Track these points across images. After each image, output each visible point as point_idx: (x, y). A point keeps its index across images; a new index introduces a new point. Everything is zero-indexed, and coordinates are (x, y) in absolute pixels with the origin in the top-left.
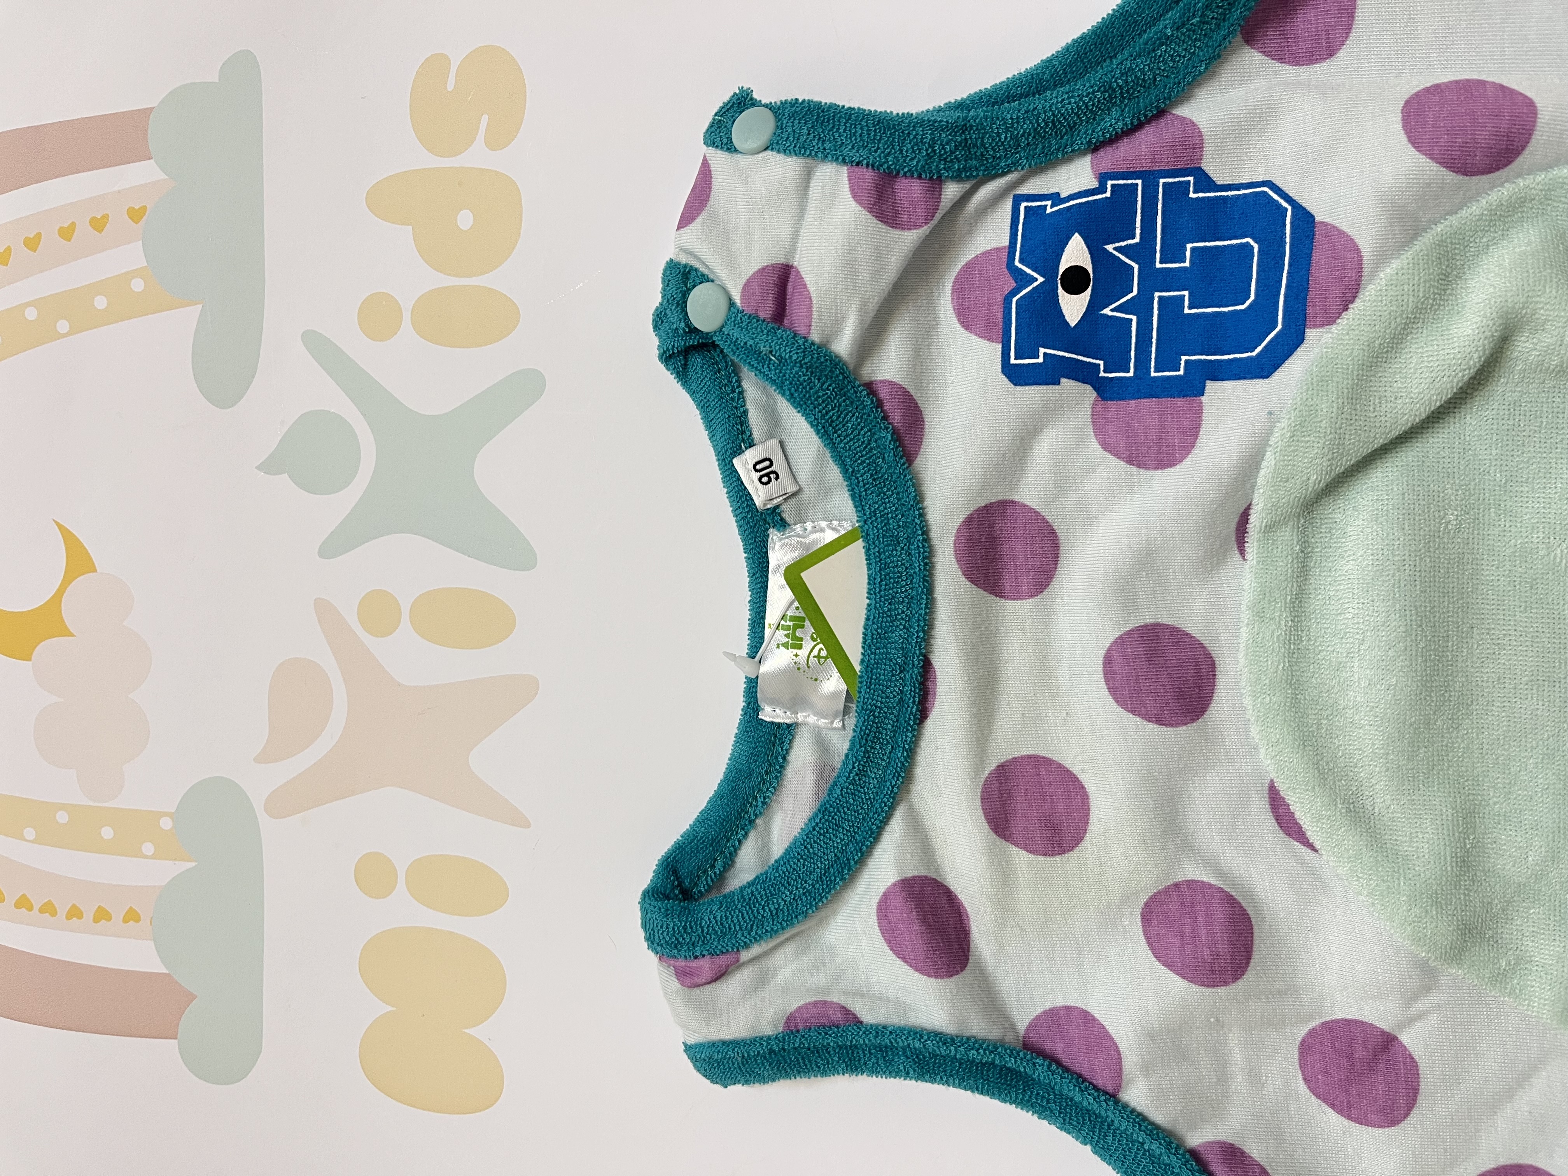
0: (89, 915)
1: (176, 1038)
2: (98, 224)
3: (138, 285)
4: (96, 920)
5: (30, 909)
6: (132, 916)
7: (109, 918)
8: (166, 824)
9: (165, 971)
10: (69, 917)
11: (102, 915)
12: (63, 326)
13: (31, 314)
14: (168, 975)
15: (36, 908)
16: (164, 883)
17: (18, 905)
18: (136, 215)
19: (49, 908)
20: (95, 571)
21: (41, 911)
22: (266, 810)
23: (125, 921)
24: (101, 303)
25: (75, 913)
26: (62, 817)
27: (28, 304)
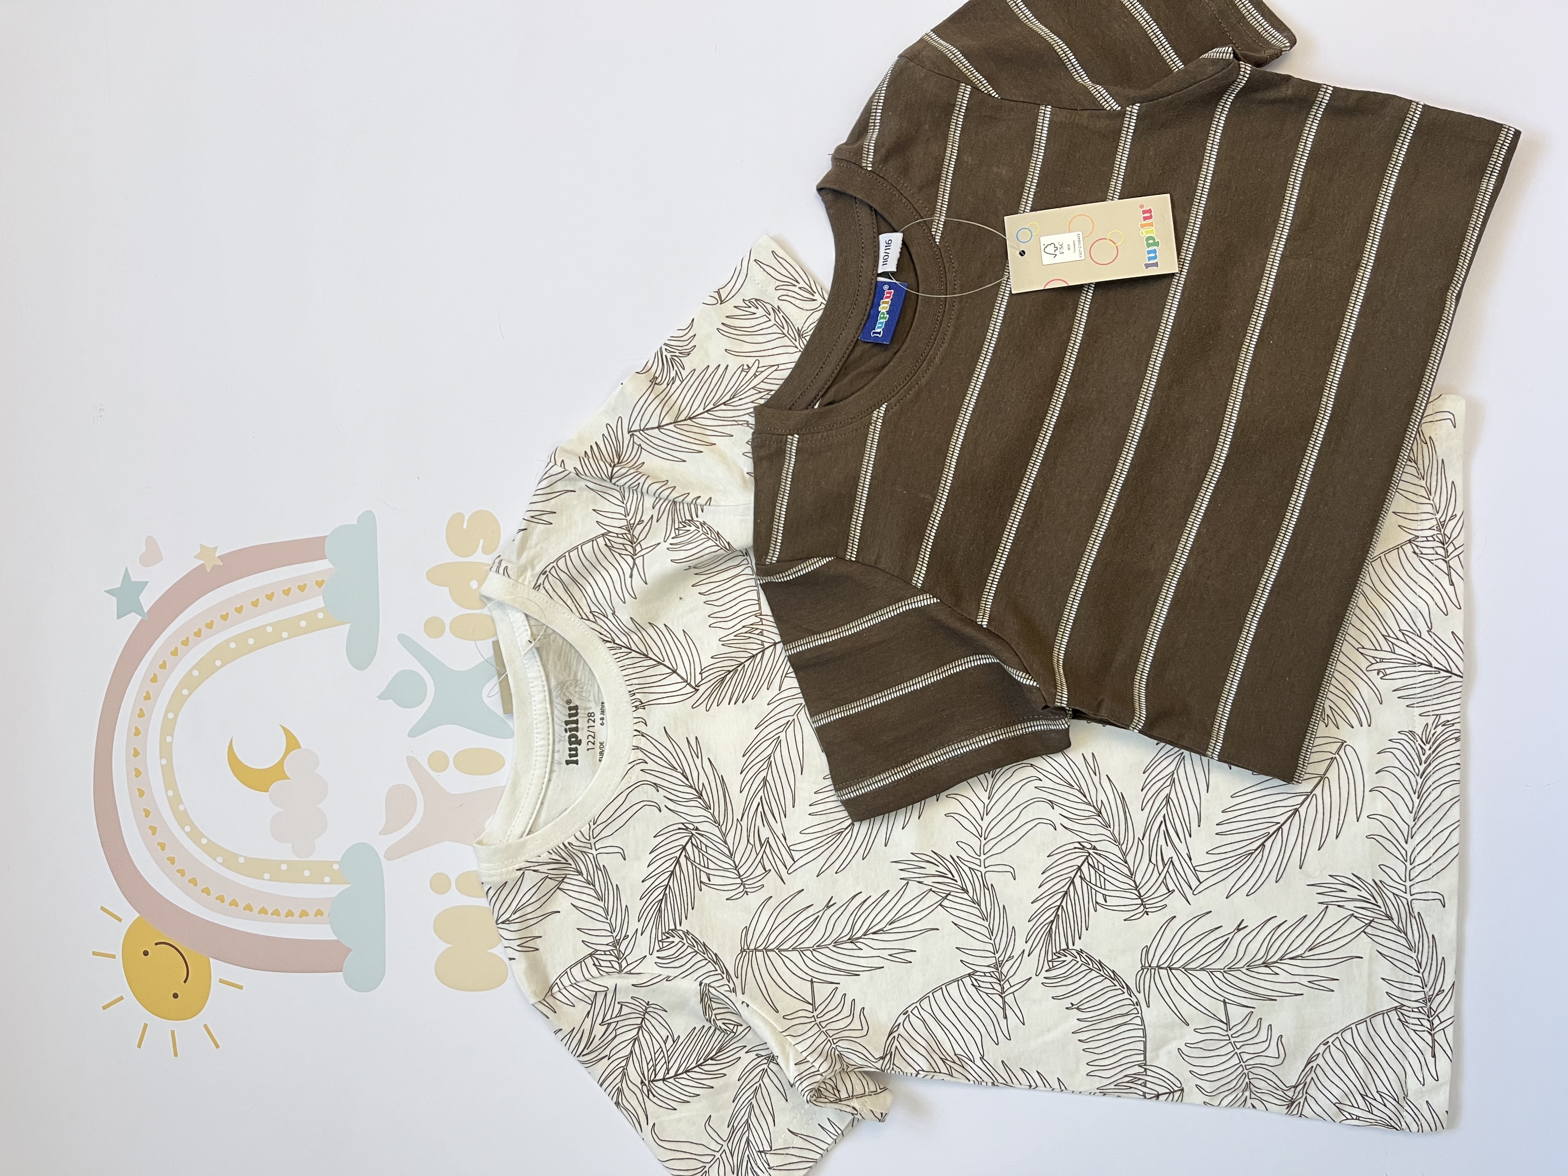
0: (297, 914)
3: (321, 616)
5: (266, 913)
6: (319, 913)
7: (307, 914)
8: (336, 867)
11: (304, 914)
12: (285, 635)
13: (269, 629)
14: (338, 941)
16: (335, 895)
17: (260, 913)
20: (300, 747)
22: (385, 857)
23: (316, 915)
24: (303, 624)
26: (284, 867)
27: (269, 625)
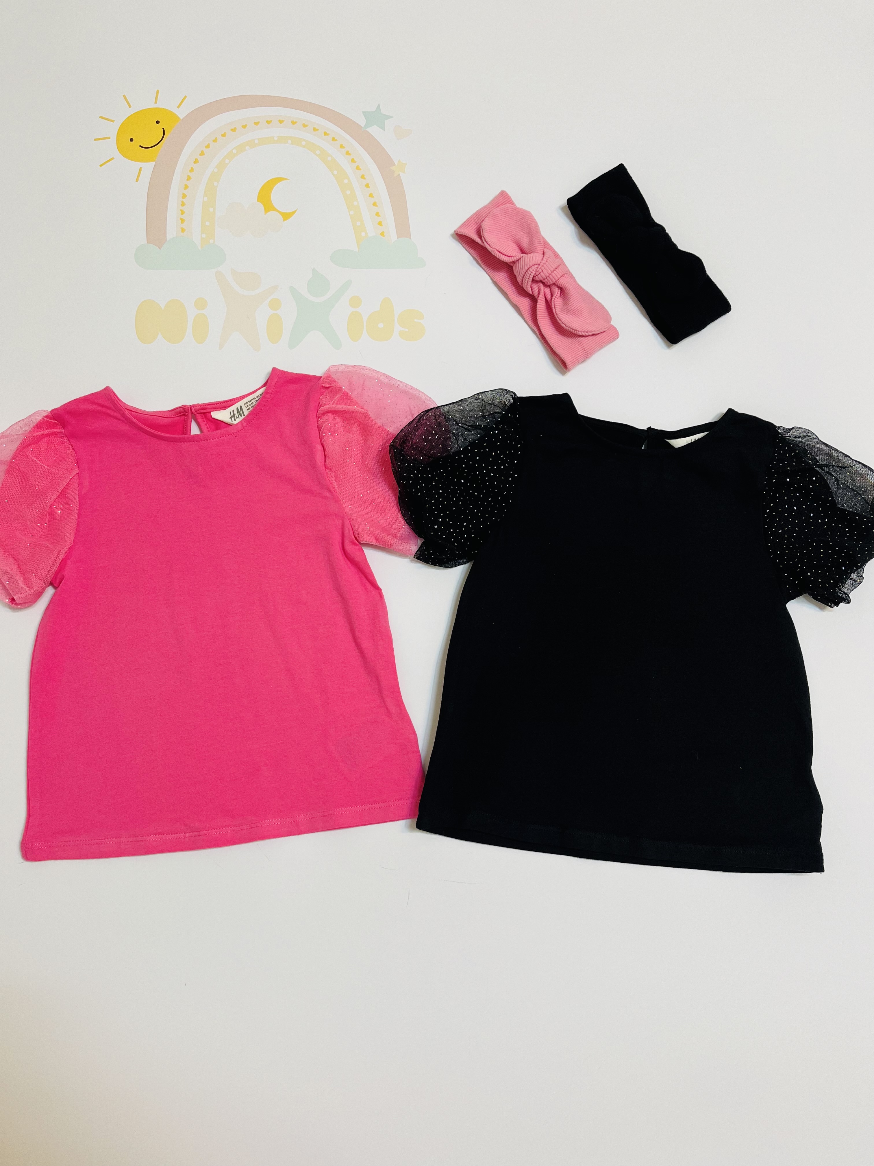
1: (147, 243)
4: (181, 219)
9: (167, 240)
10: (181, 210)
15: (184, 200)
19: (183, 204)
21: (182, 202)
25: (182, 212)
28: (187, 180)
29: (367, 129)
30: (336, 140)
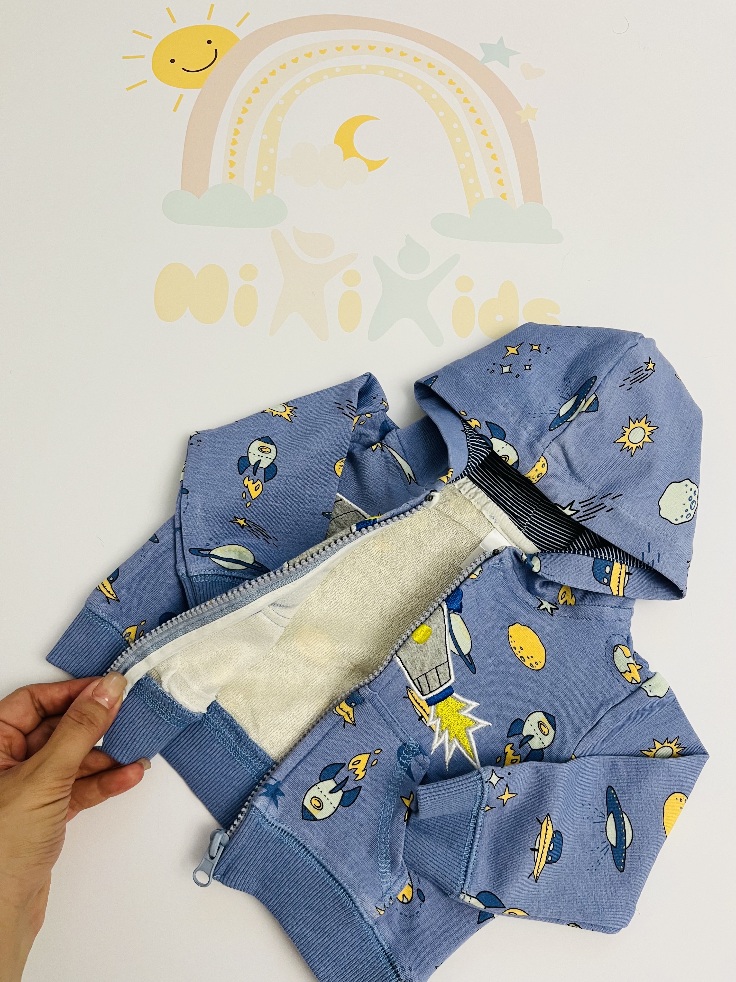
1: (182, 189)
2: (500, 182)
3: (477, 195)
4: (230, 161)
5: (235, 135)
6: (232, 176)
7: (231, 166)
8: (269, 191)
9: (209, 187)
10: (231, 150)
11: (232, 164)
12: (463, 166)
13: (467, 155)
15: (235, 137)
16: (245, 189)
17: (236, 130)
18: (504, 196)
19: (234, 142)
20: (370, 171)
21: (233, 139)
22: (274, 230)
23: (230, 173)
24: (471, 181)
25: (233, 153)
26: (272, 151)
28: (243, 112)
29: (485, 64)
30: (444, 74)
